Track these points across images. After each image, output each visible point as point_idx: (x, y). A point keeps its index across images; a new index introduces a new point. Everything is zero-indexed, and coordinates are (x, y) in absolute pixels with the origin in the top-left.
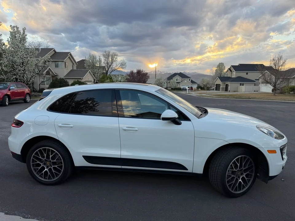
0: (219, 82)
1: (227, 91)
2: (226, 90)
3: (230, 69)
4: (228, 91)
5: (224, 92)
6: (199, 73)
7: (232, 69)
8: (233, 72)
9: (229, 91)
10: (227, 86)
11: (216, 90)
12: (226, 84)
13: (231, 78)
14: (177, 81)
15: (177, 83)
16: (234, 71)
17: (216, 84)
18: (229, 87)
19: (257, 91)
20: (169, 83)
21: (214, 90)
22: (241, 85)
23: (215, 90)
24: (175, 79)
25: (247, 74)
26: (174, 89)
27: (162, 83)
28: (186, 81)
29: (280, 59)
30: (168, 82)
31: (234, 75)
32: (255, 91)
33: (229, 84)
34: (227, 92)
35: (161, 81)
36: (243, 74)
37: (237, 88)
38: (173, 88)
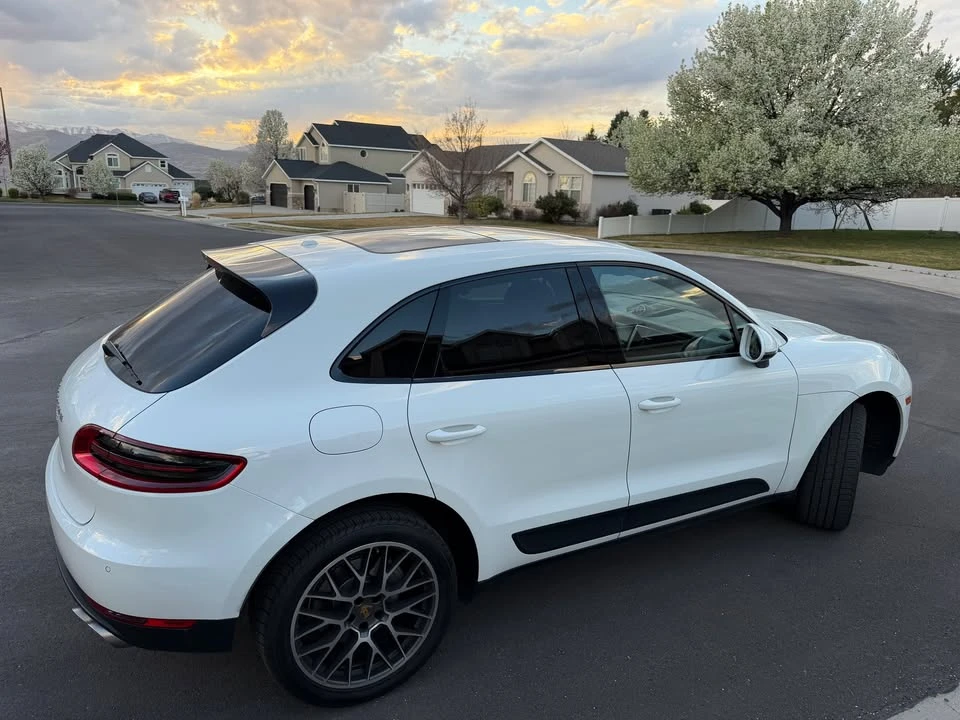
0: (279, 176)
1: (312, 208)
2: (309, 204)
3: (309, 135)
4: (316, 209)
5: (300, 212)
6: (174, 137)
7: (317, 135)
8: (321, 146)
9: (319, 209)
10: (309, 191)
11: (272, 204)
12: (306, 187)
13: (318, 164)
14: (114, 168)
15: (116, 173)
16: (325, 142)
17: (272, 185)
18: (317, 196)
19: (402, 211)
20: (80, 171)
21: (264, 203)
22: (350, 190)
23: (269, 203)
24: (102, 156)
25: (363, 154)
26: (106, 198)
27: (47, 171)
28: (149, 167)
29: (471, 119)
30: (74, 169)
31: (326, 154)
32: (396, 211)
33: (317, 187)
34: (312, 212)
35: (43, 164)
36: (351, 155)
37: (341, 200)
38: (100, 193)
